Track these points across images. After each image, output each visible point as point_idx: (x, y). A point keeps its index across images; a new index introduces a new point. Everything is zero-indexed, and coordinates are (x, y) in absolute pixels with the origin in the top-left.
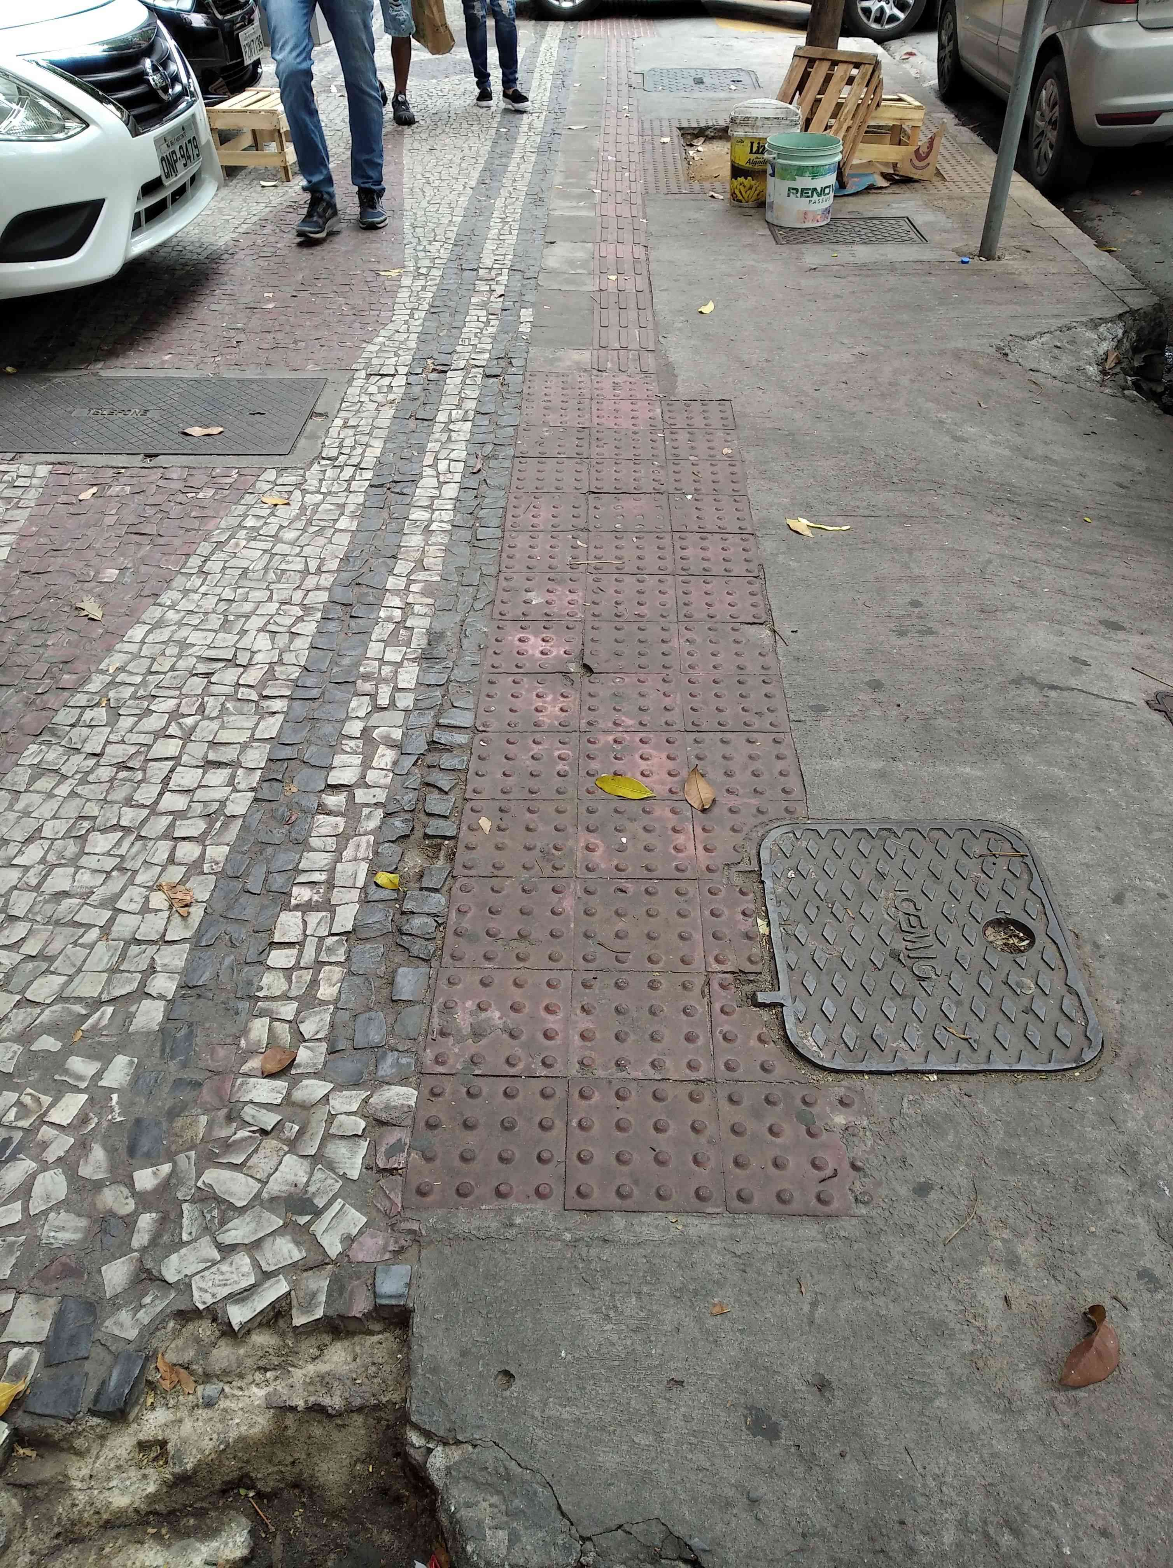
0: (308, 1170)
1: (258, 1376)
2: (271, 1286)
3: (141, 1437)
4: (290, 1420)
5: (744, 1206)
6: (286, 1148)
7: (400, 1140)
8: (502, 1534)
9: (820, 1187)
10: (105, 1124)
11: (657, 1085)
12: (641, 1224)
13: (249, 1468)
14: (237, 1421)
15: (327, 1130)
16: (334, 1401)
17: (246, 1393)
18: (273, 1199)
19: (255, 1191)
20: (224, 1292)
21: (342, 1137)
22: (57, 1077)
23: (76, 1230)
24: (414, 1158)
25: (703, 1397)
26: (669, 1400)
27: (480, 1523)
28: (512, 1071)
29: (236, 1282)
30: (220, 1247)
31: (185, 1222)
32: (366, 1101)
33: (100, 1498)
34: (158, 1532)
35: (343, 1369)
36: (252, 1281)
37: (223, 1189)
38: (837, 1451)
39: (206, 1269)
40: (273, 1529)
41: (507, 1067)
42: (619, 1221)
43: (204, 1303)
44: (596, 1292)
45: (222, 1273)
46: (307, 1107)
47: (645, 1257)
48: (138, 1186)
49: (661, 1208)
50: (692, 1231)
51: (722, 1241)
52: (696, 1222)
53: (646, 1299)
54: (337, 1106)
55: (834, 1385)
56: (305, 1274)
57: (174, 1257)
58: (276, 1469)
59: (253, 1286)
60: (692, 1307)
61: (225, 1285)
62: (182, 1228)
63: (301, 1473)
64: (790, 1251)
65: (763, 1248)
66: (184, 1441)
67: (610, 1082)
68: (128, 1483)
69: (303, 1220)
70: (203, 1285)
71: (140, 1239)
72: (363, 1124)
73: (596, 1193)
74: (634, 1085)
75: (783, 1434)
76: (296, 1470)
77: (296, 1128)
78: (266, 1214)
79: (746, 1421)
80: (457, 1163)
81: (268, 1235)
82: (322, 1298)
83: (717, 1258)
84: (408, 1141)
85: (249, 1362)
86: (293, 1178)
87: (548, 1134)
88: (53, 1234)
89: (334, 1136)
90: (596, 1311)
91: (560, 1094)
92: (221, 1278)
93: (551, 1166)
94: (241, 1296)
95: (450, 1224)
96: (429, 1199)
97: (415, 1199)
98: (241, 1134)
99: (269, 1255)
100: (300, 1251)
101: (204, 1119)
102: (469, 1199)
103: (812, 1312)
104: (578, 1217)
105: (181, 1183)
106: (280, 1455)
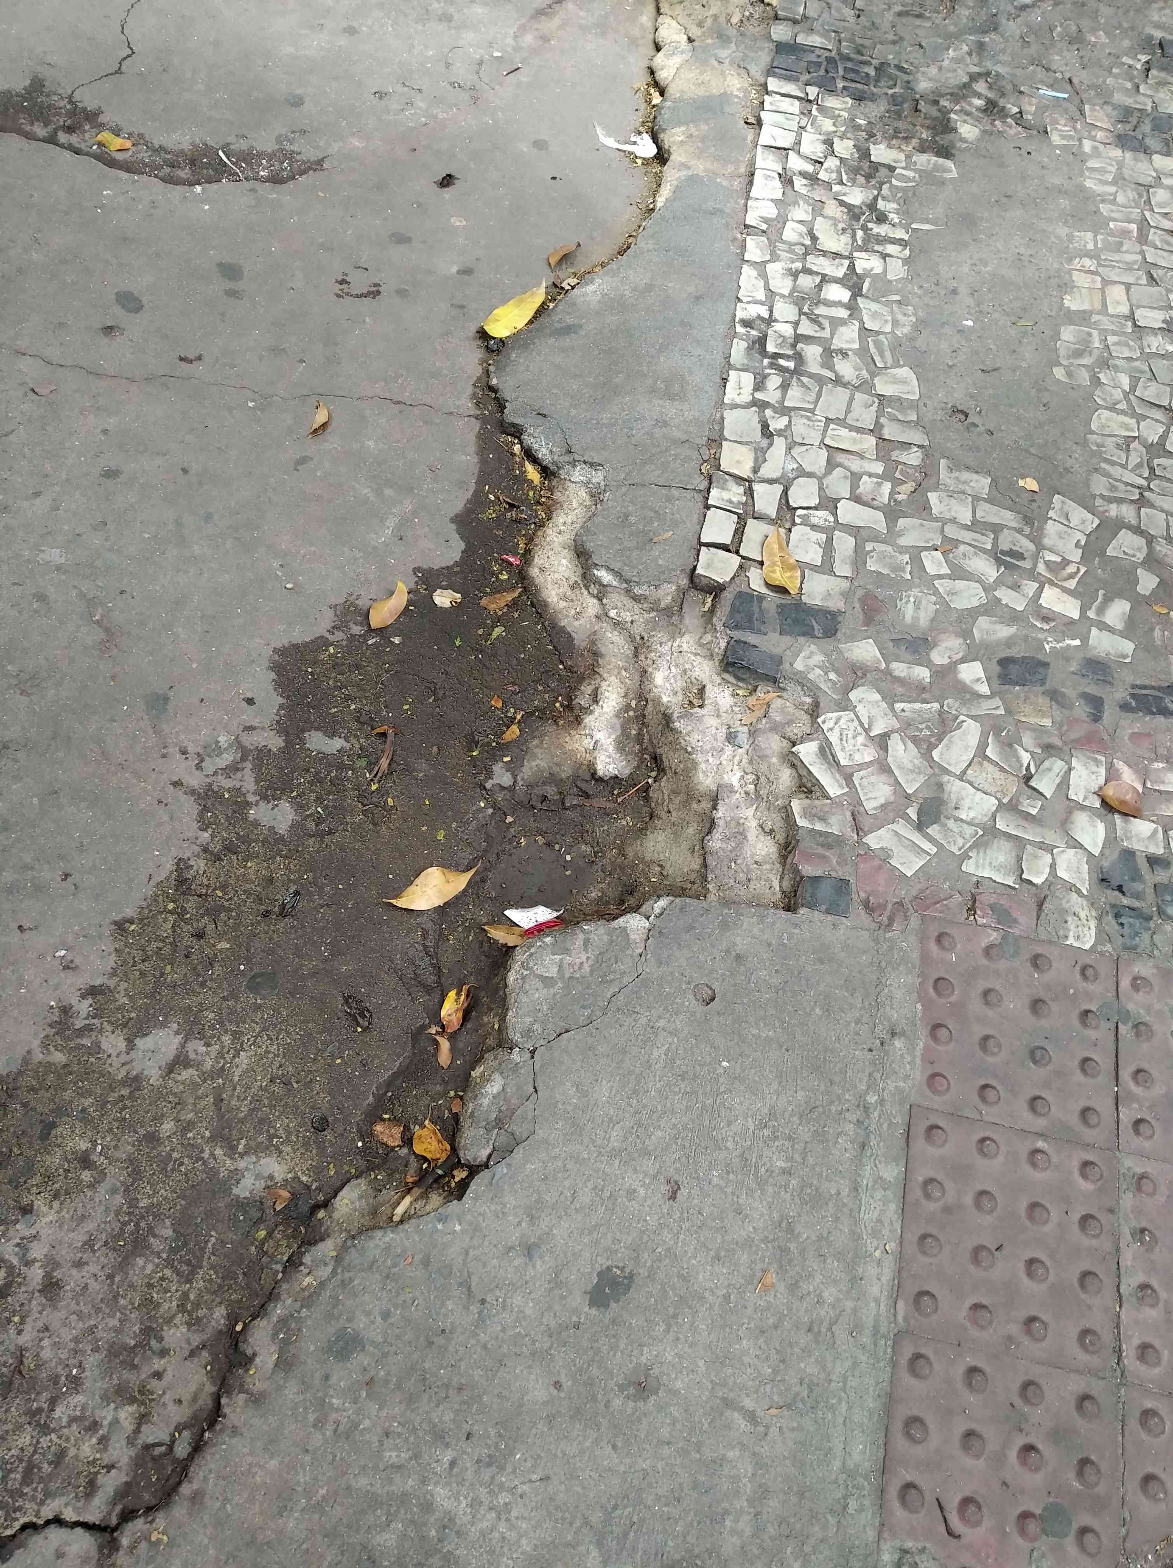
0: (977, 821)
1: (751, 777)
2: (837, 781)
3: (709, 688)
4: (706, 805)
5: (904, 1361)
6: (1005, 801)
7: (1016, 921)
8: (553, 972)
9: (929, 1498)
10: (1040, 636)
11: (1108, 1283)
12: (885, 1202)
13: (670, 774)
14: (711, 760)
15: (1031, 842)
16: (715, 842)
17: (736, 767)
18: (940, 786)
19: (951, 769)
20: (834, 738)
21: (1020, 859)
22: (1101, 592)
23: (916, 619)
24: (990, 935)
25: (652, 1220)
26: (655, 1177)
27: (567, 951)
28: (1126, 1074)
29: (843, 749)
30: (885, 736)
31: (917, 706)
32: (1071, 887)
33: (663, 663)
34: (632, 709)
35: (747, 852)
36: (843, 762)
37: (955, 739)
38: (563, 1379)
39: (861, 724)
40: (619, 800)
41: (1133, 1068)
42: (891, 1172)
43: (824, 722)
44: (795, 1119)
45: (854, 737)
46: (1065, 824)
47: (838, 1193)
48: (962, 667)
49: (908, 1236)
50: (872, 1270)
51: (855, 1311)
52: (884, 1279)
53: (782, 1180)
54: (1065, 856)
55: (640, 1404)
56: (848, 814)
57: (878, 697)
58: (666, 797)
59: (838, 764)
60: (765, 1240)
61: (841, 740)
62: (910, 702)
63: (660, 818)
64: (832, 1408)
65: (839, 1369)
66: (700, 719)
67: (1111, 1211)
68: (672, 681)
69: (912, 812)
70: (842, 721)
71: (900, 669)
72: (1038, 880)
73: (931, 1151)
74: (1107, 1245)
75: (594, 1312)
76: (663, 815)
77: (1034, 812)
78: (922, 779)
79: (618, 1268)
80: (982, 985)
81: (896, 780)
82: (819, 826)
83: (830, 1294)
84: (1016, 931)
85: (764, 767)
86: (966, 806)
87: (1025, 1106)
88: (912, 599)
89: (1023, 849)
90: (772, 1114)
91: (1089, 1135)
92: (850, 736)
93: (976, 1099)
94: (826, 752)
95: (899, 965)
96: (933, 946)
97: (934, 930)
98: (1025, 758)
99: (873, 779)
100: (875, 809)
101: (1047, 722)
102: (931, 990)
103: (742, 1410)
104: (899, 1120)
105: (964, 702)
106: (677, 800)
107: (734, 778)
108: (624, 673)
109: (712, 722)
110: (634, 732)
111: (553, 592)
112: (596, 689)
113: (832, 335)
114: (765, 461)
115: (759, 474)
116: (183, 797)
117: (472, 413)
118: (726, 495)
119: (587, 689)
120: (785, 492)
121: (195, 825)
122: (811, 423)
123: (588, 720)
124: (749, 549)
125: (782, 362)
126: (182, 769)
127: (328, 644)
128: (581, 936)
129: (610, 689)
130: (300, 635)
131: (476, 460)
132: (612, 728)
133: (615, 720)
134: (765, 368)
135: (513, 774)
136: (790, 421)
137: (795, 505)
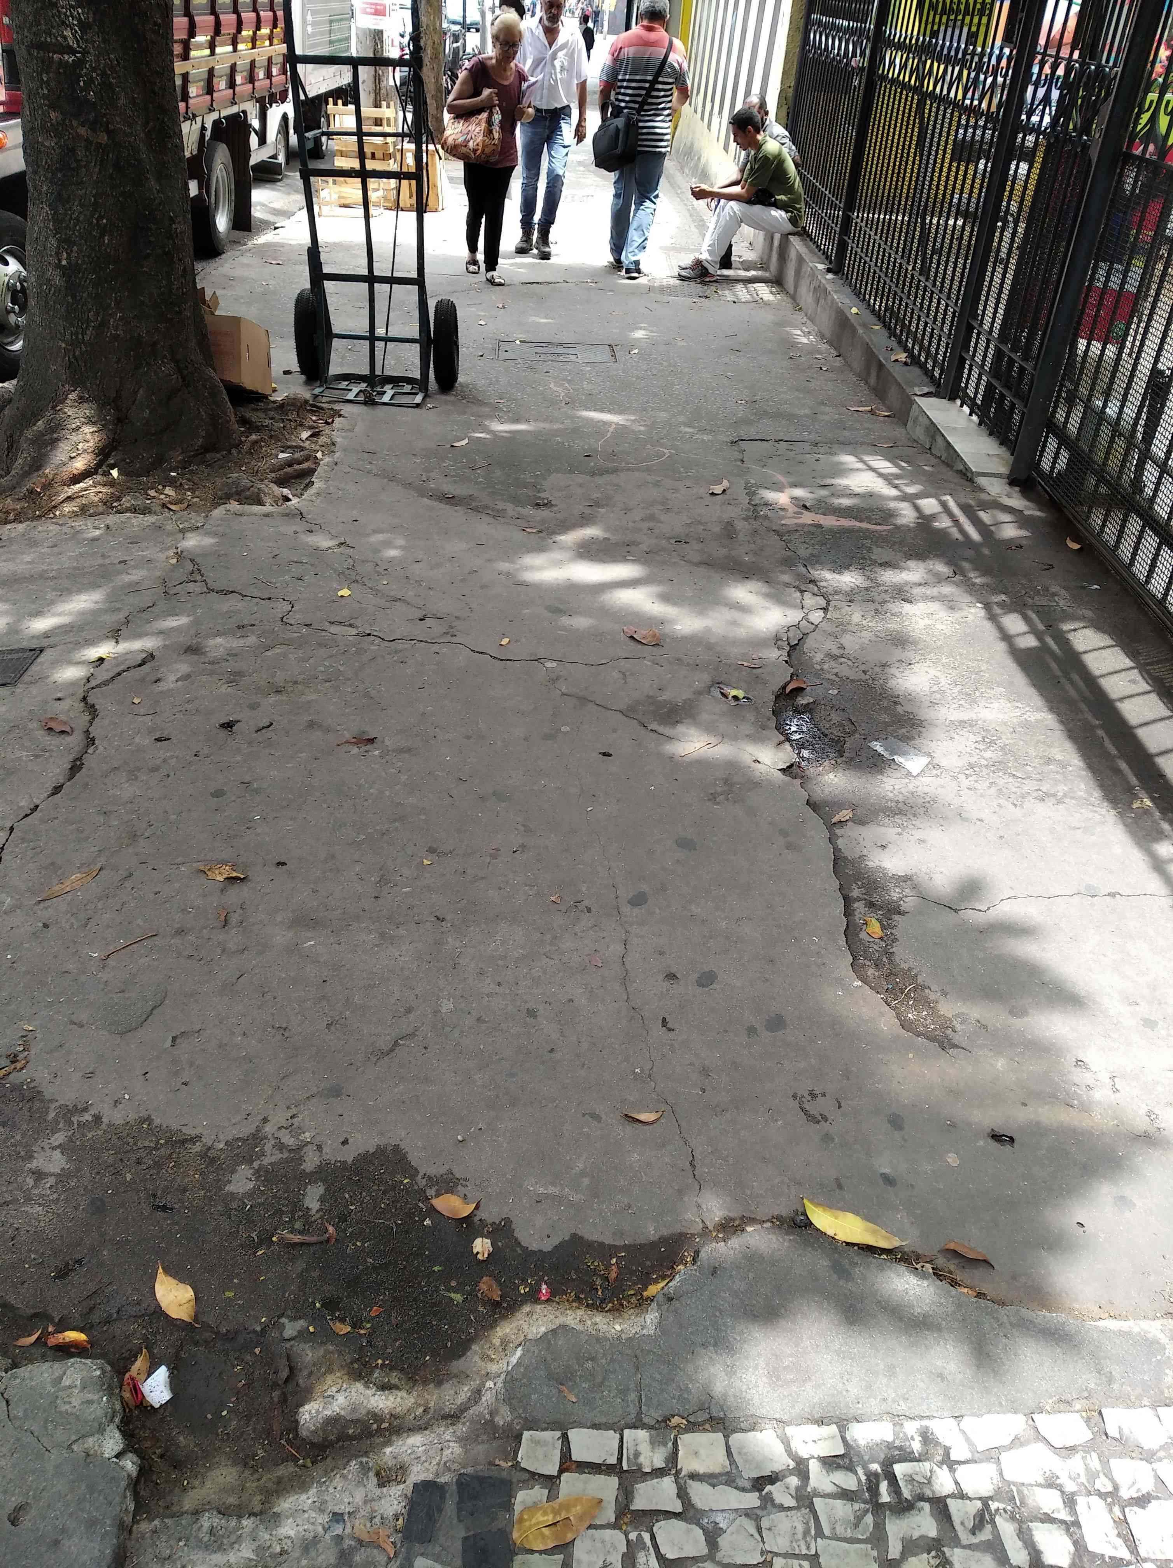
3: (399, 1485)
4: (257, 1507)
14: (310, 1502)
16: (210, 1521)
17: (301, 1529)
27: (84, 1390)
33: (431, 1439)
34: (379, 1424)
40: (283, 1441)
63: (252, 1473)
66: (360, 1483)
68: (409, 1451)
76: (256, 1475)
107: (288, 1529)
108: (421, 1410)
109: (359, 1496)
110: (351, 1431)
111: (508, 1330)
112: (397, 1388)
113: (969, 1547)
114: (714, 1486)
115: (690, 1482)
116: (254, 1126)
117: (708, 1223)
118: (645, 1448)
119: (394, 1378)
120: (669, 1515)
121: (230, 1138)
122: (800, 1536)
123: (359, 1386)
124: (570, 1483)
125: (884, 1486)
126: (279, 1117)
127: (413, 1177)
128: (96, 1397)
129: (399, 1399)
130: (414, 1157)
131: (652, 1238)
132: (354, 1410)
133: (364, 1412)
134: (864, 1467)
135: (296, 1337)
136: (789, 1509)
137: (655, 1529)
